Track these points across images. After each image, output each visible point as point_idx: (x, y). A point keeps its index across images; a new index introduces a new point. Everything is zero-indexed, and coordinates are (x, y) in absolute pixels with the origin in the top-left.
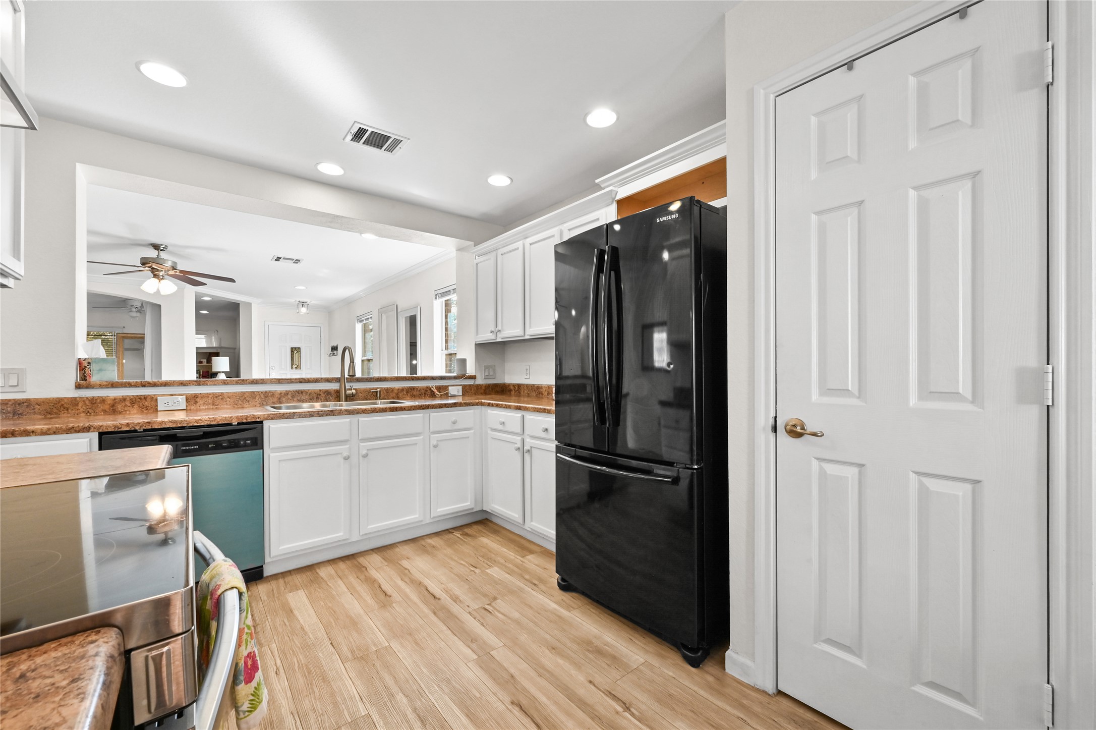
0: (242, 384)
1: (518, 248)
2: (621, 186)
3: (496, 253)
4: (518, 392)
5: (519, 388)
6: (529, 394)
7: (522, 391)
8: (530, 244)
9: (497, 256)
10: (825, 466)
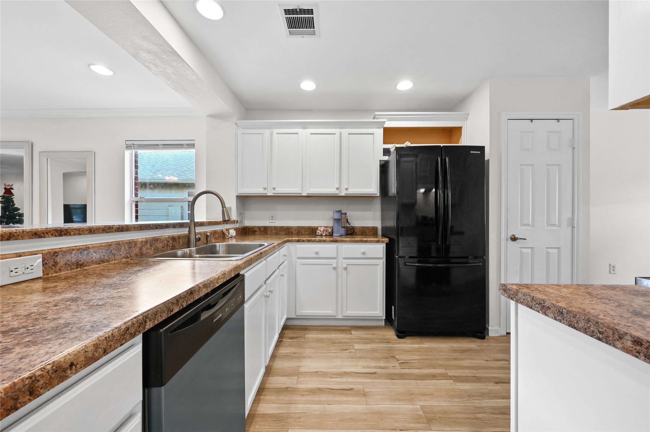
0: (108, 232)
1: (297, 133)
2: (388, 120)
3: (271, 131)
4: (265, 232)
5: (266, 230)
6: (277, 233)
7: (270, 231)
8: (311, 134)
9: (272, 134)
10: (522, 250)
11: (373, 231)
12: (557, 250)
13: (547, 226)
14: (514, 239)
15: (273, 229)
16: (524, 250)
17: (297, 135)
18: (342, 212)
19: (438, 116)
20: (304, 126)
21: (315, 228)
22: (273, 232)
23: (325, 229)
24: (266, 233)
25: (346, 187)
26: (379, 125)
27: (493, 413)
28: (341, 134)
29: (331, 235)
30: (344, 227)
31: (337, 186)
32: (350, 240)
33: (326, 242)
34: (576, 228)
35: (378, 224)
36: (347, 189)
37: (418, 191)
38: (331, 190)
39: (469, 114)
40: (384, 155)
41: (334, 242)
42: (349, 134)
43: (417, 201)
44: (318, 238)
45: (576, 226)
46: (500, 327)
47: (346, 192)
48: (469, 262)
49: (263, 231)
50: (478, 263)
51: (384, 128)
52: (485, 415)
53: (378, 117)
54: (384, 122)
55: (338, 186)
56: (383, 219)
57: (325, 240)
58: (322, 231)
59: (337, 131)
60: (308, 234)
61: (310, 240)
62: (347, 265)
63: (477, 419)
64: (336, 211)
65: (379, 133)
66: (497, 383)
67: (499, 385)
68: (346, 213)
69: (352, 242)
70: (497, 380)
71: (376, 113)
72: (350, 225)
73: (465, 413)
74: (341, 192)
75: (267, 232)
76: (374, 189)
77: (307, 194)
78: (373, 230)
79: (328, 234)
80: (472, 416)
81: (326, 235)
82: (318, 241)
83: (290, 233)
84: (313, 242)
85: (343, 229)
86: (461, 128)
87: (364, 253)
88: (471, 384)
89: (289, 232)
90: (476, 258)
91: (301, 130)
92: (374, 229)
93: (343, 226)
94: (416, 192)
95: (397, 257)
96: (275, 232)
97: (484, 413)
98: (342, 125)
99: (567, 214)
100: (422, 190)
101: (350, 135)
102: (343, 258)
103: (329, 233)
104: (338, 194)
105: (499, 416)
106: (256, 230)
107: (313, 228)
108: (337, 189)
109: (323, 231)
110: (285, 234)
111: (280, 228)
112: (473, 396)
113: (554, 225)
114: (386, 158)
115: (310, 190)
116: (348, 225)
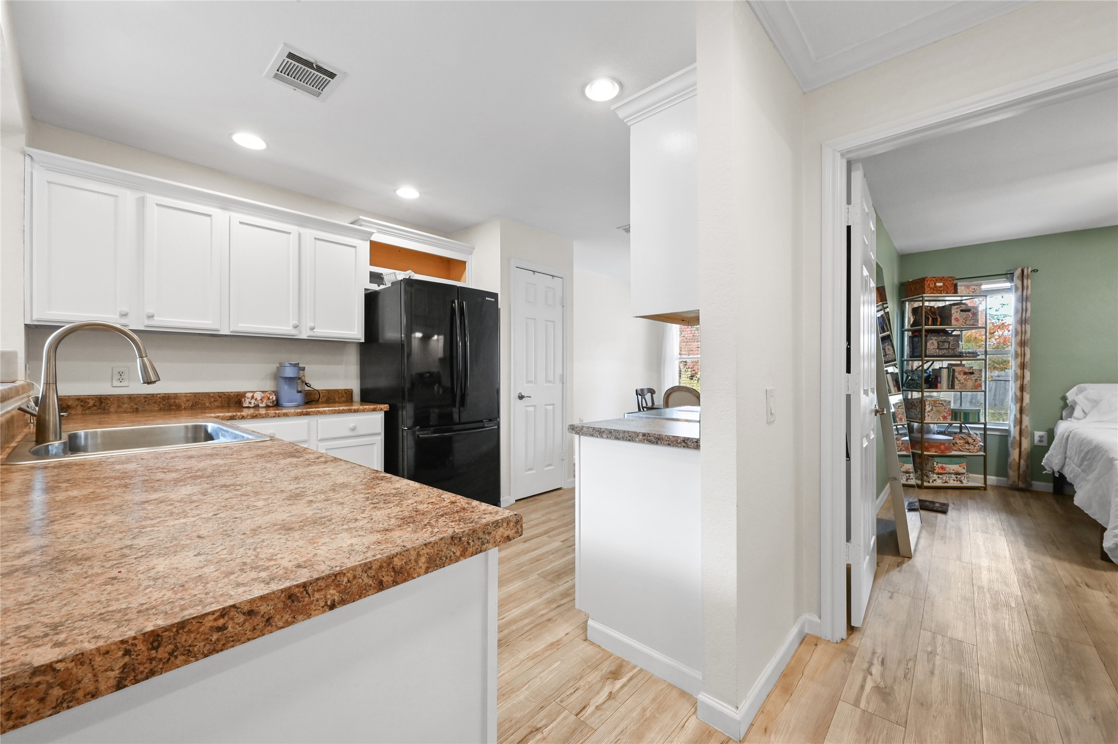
1: (210, 216)
2: (378, 232)
3: (139, 194)
4: (99, 409)
5: (102, 403)
6: (137, 409)
7: (115, 405)
8: (241, 223)
9: (142, 202)
10: (527, 408)
11: (345, 397)
12: (552, 406)
13: (526, 383)
14: (521, 397)
15: (126, 400)
16: (529, 409)
17: (209, 218)
18: (300, 366)
19: (438, 242)
20: (226, 204)
21: (234, 395)
22: (125, 406)
23: (263, 395)
24: (104, 409)
25: (312, 324)
26: (365, 235)
27: (531, 563)
28: (300, 234)
29: (277, 404)
30: (300, 392)
31: (294, 322)
32: (332, 411)
33: (288, 416)
34: (565, 384)
35: (354, 385)
36: (312, 329)
37: (413, 335)
38: (284, 328)
39: (474, 248)
40: (371, 282)
41: (304, 415)
42: (315, 239)
43: (413, 350)
44: (245, 412)
45: (565, 382)
46: (510, 495)
47: (311, 333)
48: (485, 426)
49: (94, 405)
50: (494, 426)
51: (371, 241)
52: (526, 567)
53: (363, 223)
54: (372, 234)
55: (296, 322)
56: (363, 376)
57: (286, 414)
58: (259, 399)
59: (293, 229)
60: (219, 407)
61: (256, 416)
62: (326, 449)
63: (522, 572)
64: (291, 364)
65: (364, 248)
66: (525, 542)
67: (527, 542)
68: (304, 367)
69: (334, 413)
70: (523, 540)
71: (361, 217)
72: (310, 387)
73: (511, 573)
74: (300, 332)
75: (107, 407)
76: (356, 331)
77: (231, 332)
78: (345, 395)
79: (271, 405)
80: (517, 572)
81: (267, 407)
82: (274, 415)
83: (174, 407)
84: (264, 417)
85: (299, 394)
86: (465, 262)
87: (353, 429)
88: (506, 550)
89: (171, 406)
90: (490, 420)
91: (218, 210)
92: (348, 393)
93: (300, 389)
94: (411, 336)
95: (406, 428)
96: (132, 406)
97: (525, 566)
98: (303, 222)
99: (559, 371)
100: (419, 335)
101: (318, 242)
102: (319, 440)
103: (273, 402)
104: (294, 336)
105: (537, 563)
106: (69, 404)
107: (229, 395)
108: (296, 327)
109: (261, 400)
110: (161, 410)
111: (145, 398)
112: (511, 558)
113: (531, 382)
114: (374, 287)
115: (239, 325)
116: (307, 388)
